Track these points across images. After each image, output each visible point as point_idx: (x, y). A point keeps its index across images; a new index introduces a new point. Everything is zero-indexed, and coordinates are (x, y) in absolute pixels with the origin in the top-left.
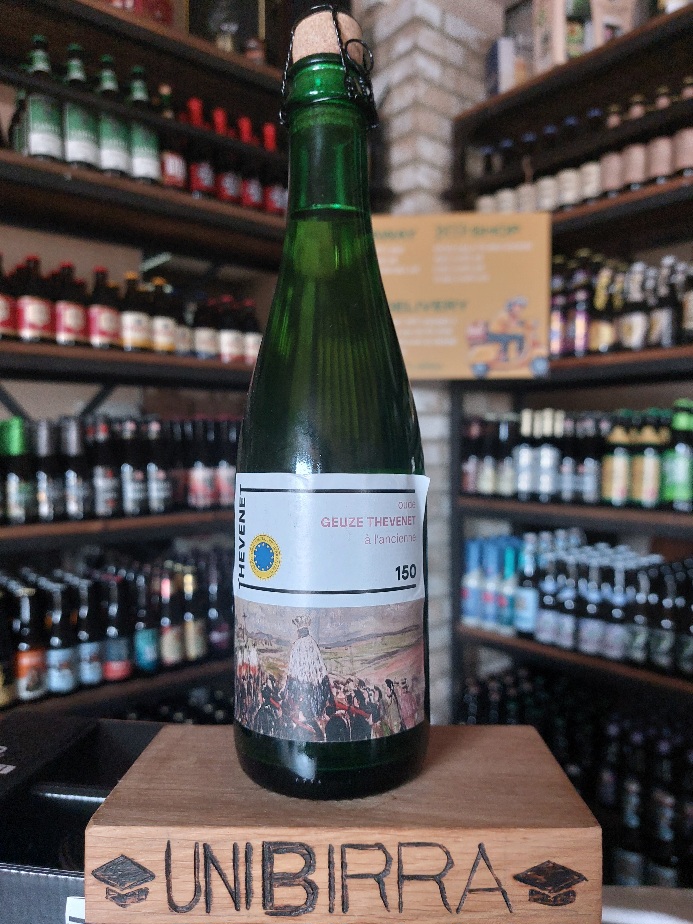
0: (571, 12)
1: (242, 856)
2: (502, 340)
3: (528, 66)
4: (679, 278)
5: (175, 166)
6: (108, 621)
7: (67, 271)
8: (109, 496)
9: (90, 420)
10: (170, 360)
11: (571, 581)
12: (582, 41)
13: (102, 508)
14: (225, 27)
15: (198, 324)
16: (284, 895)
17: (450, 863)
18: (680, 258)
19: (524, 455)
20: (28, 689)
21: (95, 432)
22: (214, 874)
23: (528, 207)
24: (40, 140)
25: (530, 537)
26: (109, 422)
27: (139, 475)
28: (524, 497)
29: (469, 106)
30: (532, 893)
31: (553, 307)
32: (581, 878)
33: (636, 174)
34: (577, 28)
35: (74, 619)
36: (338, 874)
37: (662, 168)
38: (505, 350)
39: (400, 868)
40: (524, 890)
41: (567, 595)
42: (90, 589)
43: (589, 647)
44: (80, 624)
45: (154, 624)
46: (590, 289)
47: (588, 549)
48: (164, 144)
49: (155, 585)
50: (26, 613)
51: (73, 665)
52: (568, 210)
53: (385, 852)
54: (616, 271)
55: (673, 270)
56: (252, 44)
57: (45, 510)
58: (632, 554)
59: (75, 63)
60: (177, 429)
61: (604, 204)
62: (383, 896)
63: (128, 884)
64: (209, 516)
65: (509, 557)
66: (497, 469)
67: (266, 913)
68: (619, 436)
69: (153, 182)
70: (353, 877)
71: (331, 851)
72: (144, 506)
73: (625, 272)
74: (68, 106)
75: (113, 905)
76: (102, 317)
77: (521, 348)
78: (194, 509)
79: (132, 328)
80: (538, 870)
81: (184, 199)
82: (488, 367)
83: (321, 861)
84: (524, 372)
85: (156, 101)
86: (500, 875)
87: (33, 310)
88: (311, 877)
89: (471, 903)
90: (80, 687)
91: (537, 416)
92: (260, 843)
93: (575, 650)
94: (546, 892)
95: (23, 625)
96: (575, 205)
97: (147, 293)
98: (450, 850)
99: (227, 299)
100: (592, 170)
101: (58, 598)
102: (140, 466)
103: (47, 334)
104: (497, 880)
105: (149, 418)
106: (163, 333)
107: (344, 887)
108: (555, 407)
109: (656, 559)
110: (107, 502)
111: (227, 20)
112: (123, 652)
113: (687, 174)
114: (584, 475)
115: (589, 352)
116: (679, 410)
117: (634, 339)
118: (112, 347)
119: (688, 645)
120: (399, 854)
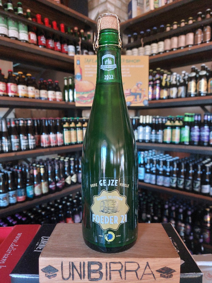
1: (82, 265)
2: (135, 95)
4: (186, 77)
5: (33, 37)
6: (17, 184)
10: (33, 100)
11: (154, 165)
12: (158, 4)
13: (14, 148)
15: (41, 88)
16: (93, 275)
17: (139, 267)
19: (141, 129)
21: (10, 124)
22: (75, 270)
23: (142, 54)
25: (142, 152)
26: (15, 121)
28: (141, 141)
30: (161, 275)
31: (149, 85)
32: (174, 271)
33: (175, 46)
36: (108, 270)
37: (182, 44)
38: (136, 98)
39: (125, 269)
40: (158, 274)
41: (153, 169)
42: (11, 174)
43: (160, 184)
44: (8, 185)
45: (32, 184)
48: (30, 29)
49: (32, 172)
51: (7, 198)
52: (154, 55)
53: (121, 264)
54: (168, 74)
55: (185, 75)
60: (35, 122)
61: (165, 54)
62: (121, 275)
63: (51, 273)
64: (48, 150)
67: (89, 280)
68: (168, 123)
69: (26, 42)
70: (112, 271)
71: (107, 264)
73: (170, 75)
75: (47, 278)
76: (12, 86)
77: (140, 97)
78: (43, 147)
79: (21, 90)
80: (163, 269)
81: (37, 47)
82: (131, 103)
83: (104, 266)
84: (142, 105)
85: (25, 14)
86: (152, 270)
88: (101, 271)
89: (144, 278)
90: (10, 205)
91: (145, 117)
92: (87, 262)
93: (156, 184)
94: (165, 275)
96: (156, 54)
98: (139, 264)
99: (50, 80)
104: (151, 271)
105: (27, 119)
106: (32, 92)
107: (110, 273)
108: (150, 115)
110: (16, 146)
112: (23, 193)
113: (190, 46)
114: (158, 135)
115: (160, 99)
116: (186, 116)
117: (174, 95)
118: (15, 96)
119: (188, 182)
120: (125, 264)
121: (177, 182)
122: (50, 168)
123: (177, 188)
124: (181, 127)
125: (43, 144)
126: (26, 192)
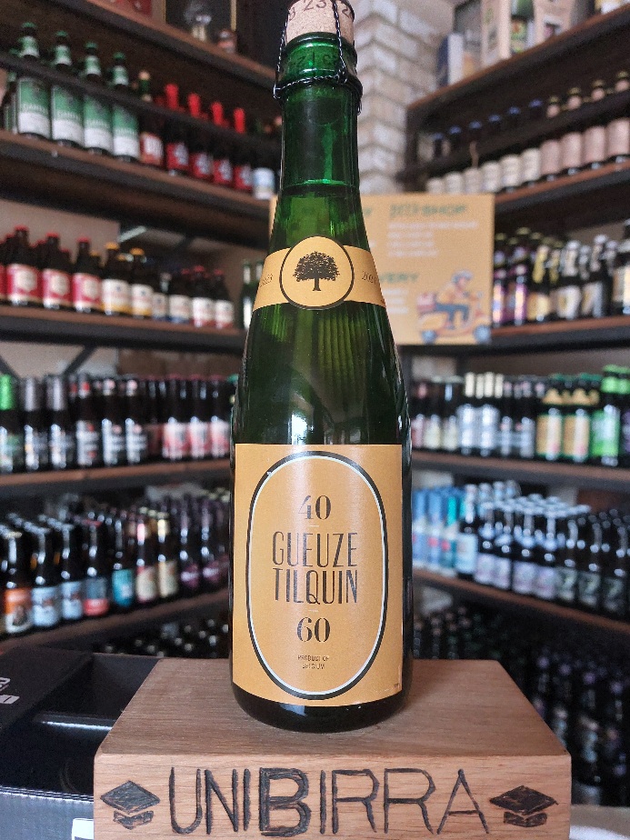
0: (515, 11)
1: (240, 781)
2: (449, 310)
3: (477, 60)
4: (610, 255)
5: (153, 146)
6: (87, 562)
7: (53, 241)
8: (91, 447)
9: (72, 378)
10: (146, 324)
11: (507, 529)
12: (524, 39)
13: (84, 459)
14: (199, 19)
15: (172, 291)
16: (279, 817)
17: (432, 788)
18: (612, 238)
19: (467, 413)
20: (14, 624)
21: (78, 389)
22: (215, 798)
23: (473, 189)
24: (29, 119)
25: (471, 488)
26: (91, 381)
27: (118, 429)
28: (466, 452)
29: (421, 95)
30: (507, 815)
31: (495, 280)
32: (552, 802)
33: (573, 161)
34: (520, 26)
35: (57, 560)
36: (329, 798)
37: (596, 154)
38: (451, 319)
39: (386, 793)
40: (498, 813)
41: (504, 541)
42: (72, 532)
43: (523, 588)
44: (62, 565)
45: (130, 565)
46: (529, 265)
47: (523, 500)
48: (143, 125)
49: (132, 530)
50: (13, 556)
51: (56, 602)
52: (510, 191)
53: (372, 777)
54: (552, 248)
55: (604, 248)
56: (224, 34)
57: (31, 460)
58: (562, 505)
59: (62, 49)
60: (153, 387)
61: (542, 187)
62: (370, 818)
63: (135, 808)
64: (181, 467)
65: (452, 505)
66: (442, 426)
67: (262, 834)
68: (553, 397)
69: (133, 160)
70: (342, 800)
71: (322, 777)
72: (122, 459)
73: (560, 249)
74: (55, 89)
75: (120, 827)
76: (85, 284)
77: (465, 318)
78: (168, 460)
79: (113, 294)
80: (513, 794)
81: (162, 176)
82: (436, 334)
83: (314, 786)
84: (469, 340)
85: (135, 86)
86: (478, 798)
87: (21, 277)
88: (304, 801)
89: (450, 825)
90: (63, 622)
91: (480, 378)
92: (258, 770)
93: (510, 590)
94: (520, 815)
95: (10, 565)
96: (517, 188)
97: (125, 262)
98: (432, 776)
99: (198, 269)
100: (532, 155)
101: (42, 540)
102: (119, 421)
103: (35, 299)
104: (475, 803)
105: (127, 376)
106: (141, 300)
107: (334, 810)
108: (496, 371)
109: (584, 508)
110: (87, 453)
111: (201, 13)
112: (102, 590)
113: (619, 160)
114: (520, 432)
115: (527, 321)
116: (607, 374)
117: (569, 310)
118: (93, 311)
119: (613, 586)
120: (385, 779)
121: (576, 587)
122: (185, 520)
123: (577, 604)
124: (591, 410)
125: (169, 450)
126: (110, 587)
